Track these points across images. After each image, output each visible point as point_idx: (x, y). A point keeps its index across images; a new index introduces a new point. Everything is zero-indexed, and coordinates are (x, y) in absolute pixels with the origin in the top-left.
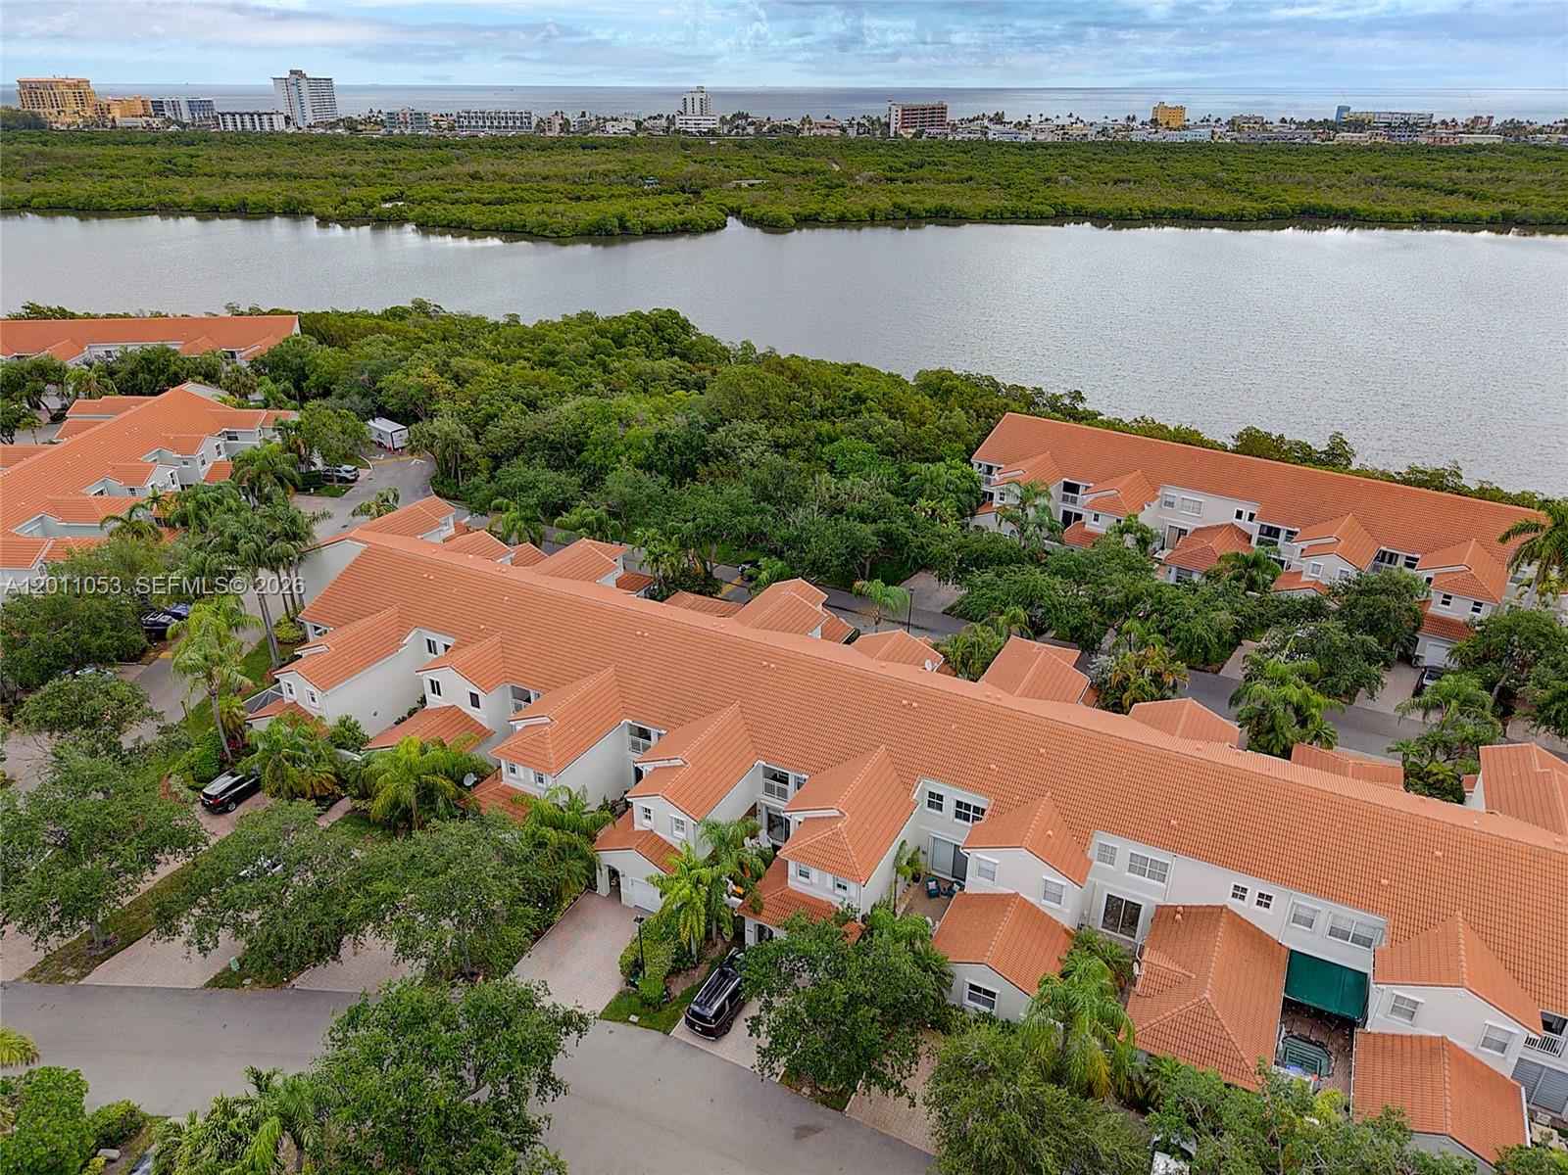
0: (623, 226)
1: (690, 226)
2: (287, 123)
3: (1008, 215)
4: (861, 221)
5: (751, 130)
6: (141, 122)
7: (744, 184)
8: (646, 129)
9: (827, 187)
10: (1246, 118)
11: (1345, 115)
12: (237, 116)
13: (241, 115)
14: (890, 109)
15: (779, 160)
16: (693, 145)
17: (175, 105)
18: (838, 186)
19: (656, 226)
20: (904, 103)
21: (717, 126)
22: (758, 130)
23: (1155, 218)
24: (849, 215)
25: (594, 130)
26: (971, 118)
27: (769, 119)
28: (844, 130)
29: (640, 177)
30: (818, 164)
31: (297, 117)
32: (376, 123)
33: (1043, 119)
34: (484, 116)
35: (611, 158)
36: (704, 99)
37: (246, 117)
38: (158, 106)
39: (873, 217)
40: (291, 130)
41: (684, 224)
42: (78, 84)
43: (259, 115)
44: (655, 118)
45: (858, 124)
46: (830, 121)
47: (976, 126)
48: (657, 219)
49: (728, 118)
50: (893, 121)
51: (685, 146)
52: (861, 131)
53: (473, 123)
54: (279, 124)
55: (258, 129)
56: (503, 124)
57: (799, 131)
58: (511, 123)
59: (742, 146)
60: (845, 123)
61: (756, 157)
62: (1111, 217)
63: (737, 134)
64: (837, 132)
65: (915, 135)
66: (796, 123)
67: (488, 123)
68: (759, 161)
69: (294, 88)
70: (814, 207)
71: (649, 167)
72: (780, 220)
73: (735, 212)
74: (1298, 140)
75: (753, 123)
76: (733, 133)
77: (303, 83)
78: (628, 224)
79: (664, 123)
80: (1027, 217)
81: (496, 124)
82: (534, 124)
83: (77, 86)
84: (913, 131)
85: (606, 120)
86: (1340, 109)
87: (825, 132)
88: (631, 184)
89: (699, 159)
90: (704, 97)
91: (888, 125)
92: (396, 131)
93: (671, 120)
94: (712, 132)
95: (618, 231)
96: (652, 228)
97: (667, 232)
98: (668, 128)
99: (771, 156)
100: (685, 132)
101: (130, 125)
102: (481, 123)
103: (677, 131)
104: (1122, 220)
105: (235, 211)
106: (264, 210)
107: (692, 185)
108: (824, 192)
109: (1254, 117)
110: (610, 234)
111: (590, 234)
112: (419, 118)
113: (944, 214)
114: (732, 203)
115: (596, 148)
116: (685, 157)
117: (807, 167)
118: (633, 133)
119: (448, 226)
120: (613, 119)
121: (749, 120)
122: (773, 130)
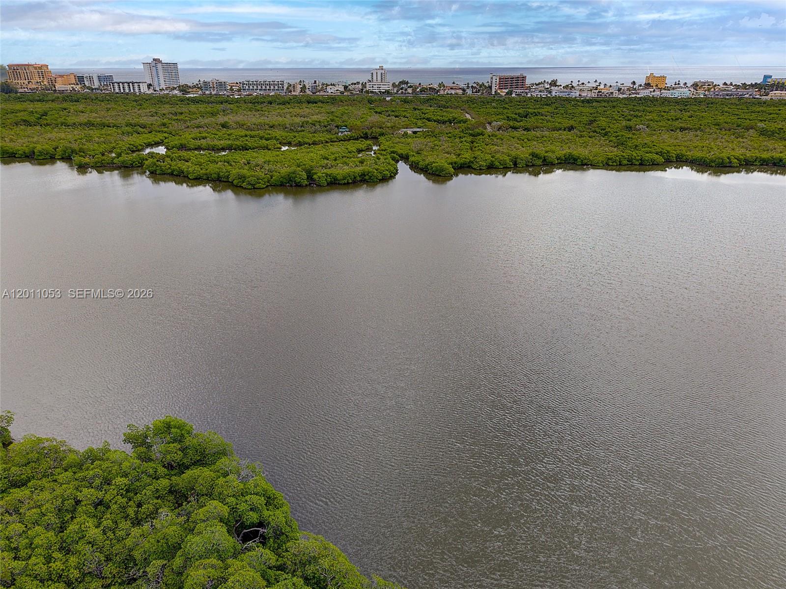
0: (310, 177)
1: (367, 177)
2: (149, 88)
3: (625, 162)
4: (506, 168)
5: (410, 90)
6: (69, 87)
7: (409, 132)
8: (350, 90)
9: (471, 135)
10: (703, 82)
11: (769, 80)
12: (121, 84)
13: (123, 83)
14: (492, 78)
15: (430, 111)
16: (376, 100)
17: (91, 79)
18: (479, 134)
19: (339, 177)
20: (500, 75)
21: (391, 88)
22: (414, 91)
23: (747, 164)
24: (497, 164)
25: (319, 91)
26: (537, 83)
27: (420, 84)
28: (464, 90)
29: (337, 127)
30: (456, 113)
31: (156, 84)
32: (198, 88)
33: (580, 83)
34: (257, 83)
35: (323, 110)
36: (383, 73)
37: (126, 85)
38: (80, 79)
39: (515, 164)
40: (151, 91)
41: (363, 175)
42: (41, 67)
43: (133, 84)
44: (355, 84)
45: (472, 87)
46: (455, 85)
47: (541, 87)
48: (341, 171)
49: (397, 84)
50: (494, 85)
51: (370, 102)
52: (474, 91)
53: (251, 88)
54: (144, 88)
55: (132, 91)
56: (268, 88)
57: (438, 91)
58: (272, 88)
59: (405, 101)
60: (465, 87)
61: (415, 109)
62: (713, 164)
63: (402, 93)
64: (460, 92)
65: (507, 93)
66: (435, 86)
67: (259, 88)
68: (417, 112)
69: (154, 68)
70: (467, 156)
71: (345, 118)
72: (442, 170)
73: (405, 158)
74: (747, 96)
75: (411, 87)
76: (400, 92)
77: (159, 66)
78: (315, 177)
79: (360, 86)
80: (641, 164)
81: (264, 88)
82: (285, 88)
83: (40, 68)
84: (506, 91)
85: (327, 85)
86: (766, 77)
87: (453, 92)
88: (329, 131)
89: (378, 110)
90: (383, 72)
91: (490, 87)
92: (207, 92)
93: (364, 85)
94: (388, 92)
95: (306, 182)
96: (335, 179)
97: (348, 183)
98: (362, 90)
99: (424, 107)
100: (372, 92)
101: (63, 89)
102: (255, 88)
103: (367, 92)
104: (721, 167)
105: (27, 157)
106: (48, 157)
107: (372, 133)
108: (469, 139)
109: (707, 82)
110: (298, 185)
111: (282, 185)
112: (221, 85)
113: (572, 161)
114: (401, 149)
115: (316, 103)
116: (370, 109)
117: (450, 116)
118: (342, 93)
119: (172, 174)
120: (331, 85)
121: (409, 85)
122: (423, 90)
